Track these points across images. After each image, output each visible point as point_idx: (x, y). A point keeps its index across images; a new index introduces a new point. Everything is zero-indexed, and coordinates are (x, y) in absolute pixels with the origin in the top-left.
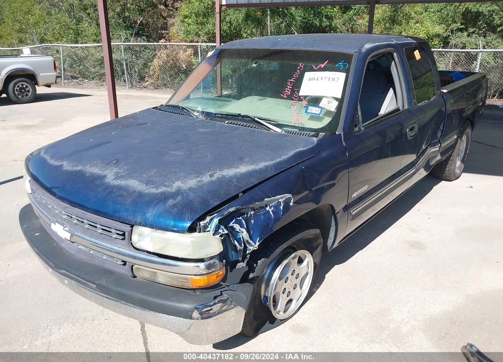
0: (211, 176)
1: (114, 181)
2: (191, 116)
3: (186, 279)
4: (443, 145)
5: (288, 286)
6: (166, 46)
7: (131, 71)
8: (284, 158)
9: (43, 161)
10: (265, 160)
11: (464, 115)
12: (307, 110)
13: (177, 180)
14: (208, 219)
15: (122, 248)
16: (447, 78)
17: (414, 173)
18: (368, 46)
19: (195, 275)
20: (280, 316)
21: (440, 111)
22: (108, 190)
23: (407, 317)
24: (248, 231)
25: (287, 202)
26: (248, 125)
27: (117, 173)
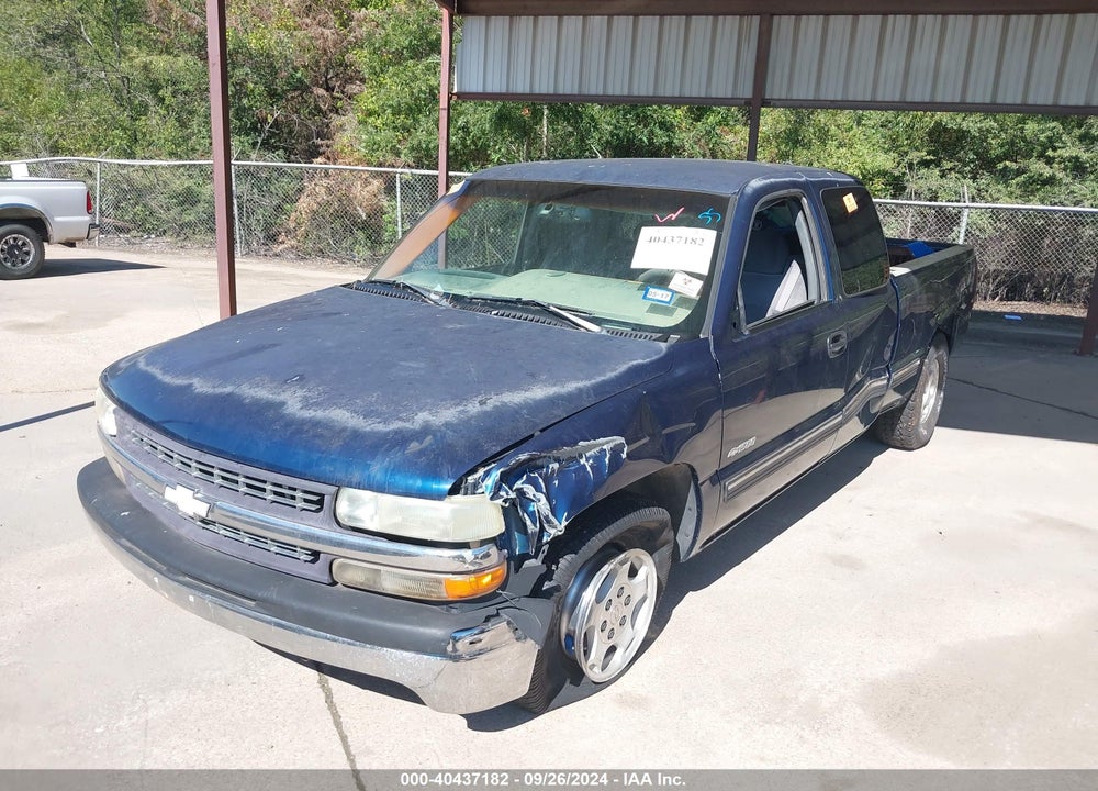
0: (482, 403)
1: (302, 412)
2: (423, 301)
3: (439, 582)
4: (894, 376)
5: (612, 616)
6: (326, 171)
7: (248, 218)
8: (610, 375)
9: (149, 378)
10: (577, 379)
11: (932, 322)
12: (646, 294)
13: (421, 409)
14: (481, 472)
15: (315, 527)
16: (901, 251)
17: (841, 425)
18: (756, 183)
19: (453, 573)
20: (595, 674)
21: (887, 309)
22: (294, 427)
23: (830, 682)
24: (548, 499)
25: (616, 451)
26: (537, 318)
27: (305, 398)
